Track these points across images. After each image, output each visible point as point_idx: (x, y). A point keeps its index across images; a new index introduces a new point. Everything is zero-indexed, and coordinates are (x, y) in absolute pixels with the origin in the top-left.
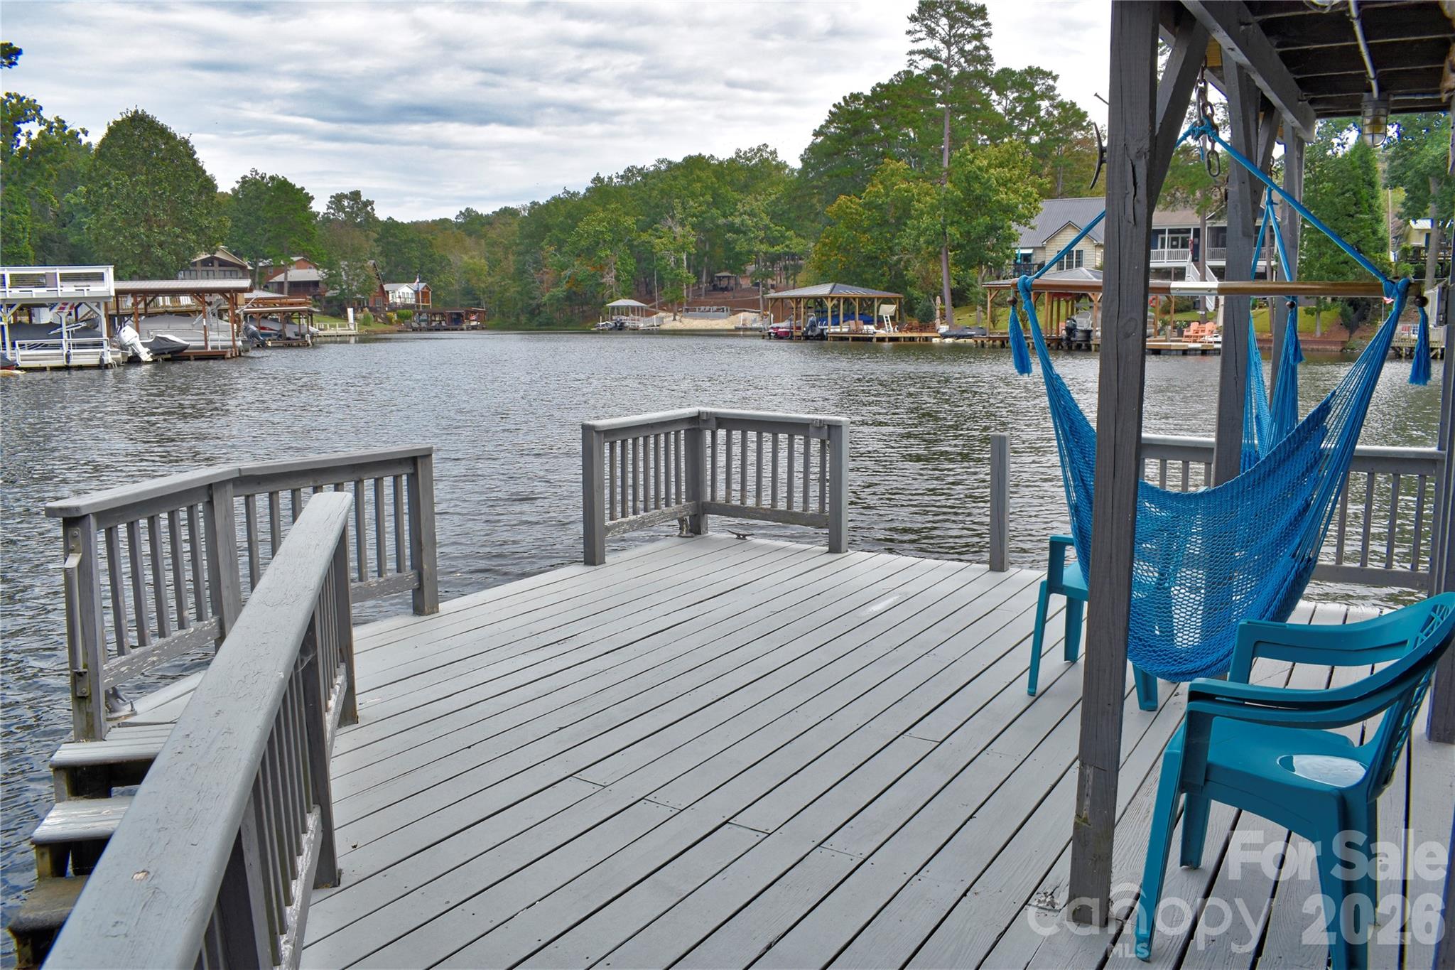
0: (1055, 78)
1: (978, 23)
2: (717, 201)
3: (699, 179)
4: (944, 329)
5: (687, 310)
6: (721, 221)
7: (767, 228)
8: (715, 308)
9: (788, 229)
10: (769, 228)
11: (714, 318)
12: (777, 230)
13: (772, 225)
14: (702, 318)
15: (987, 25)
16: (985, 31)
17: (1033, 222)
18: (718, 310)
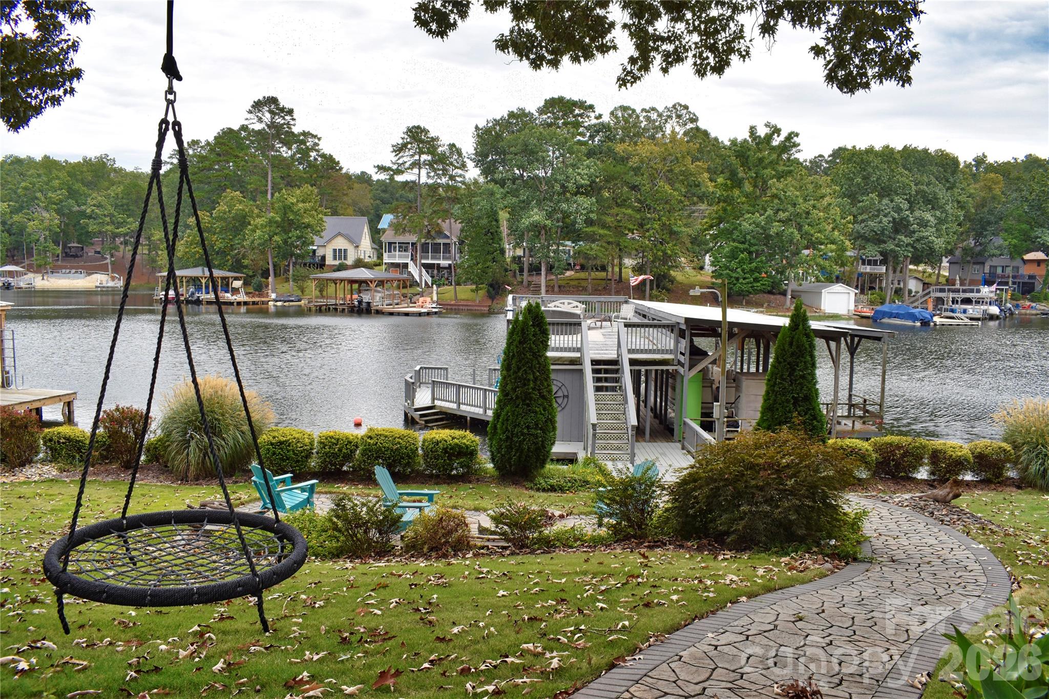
0: (319, 139)
1: (288, 118)
2: (72, 194)
3: (58, 178)
4: (273, 296)
5: (52, 272)
6: (76, 208)
7: (111, 215)
8: (73, 271)
9: (129, 216)
10: (114, 216)
11: (74, 278)
12: (120, 217)
13: (116, 214)
14: (65, 278)
15: (293, 119)
16: (292, 122)
17: (322, 234)
18: (76, 272)
